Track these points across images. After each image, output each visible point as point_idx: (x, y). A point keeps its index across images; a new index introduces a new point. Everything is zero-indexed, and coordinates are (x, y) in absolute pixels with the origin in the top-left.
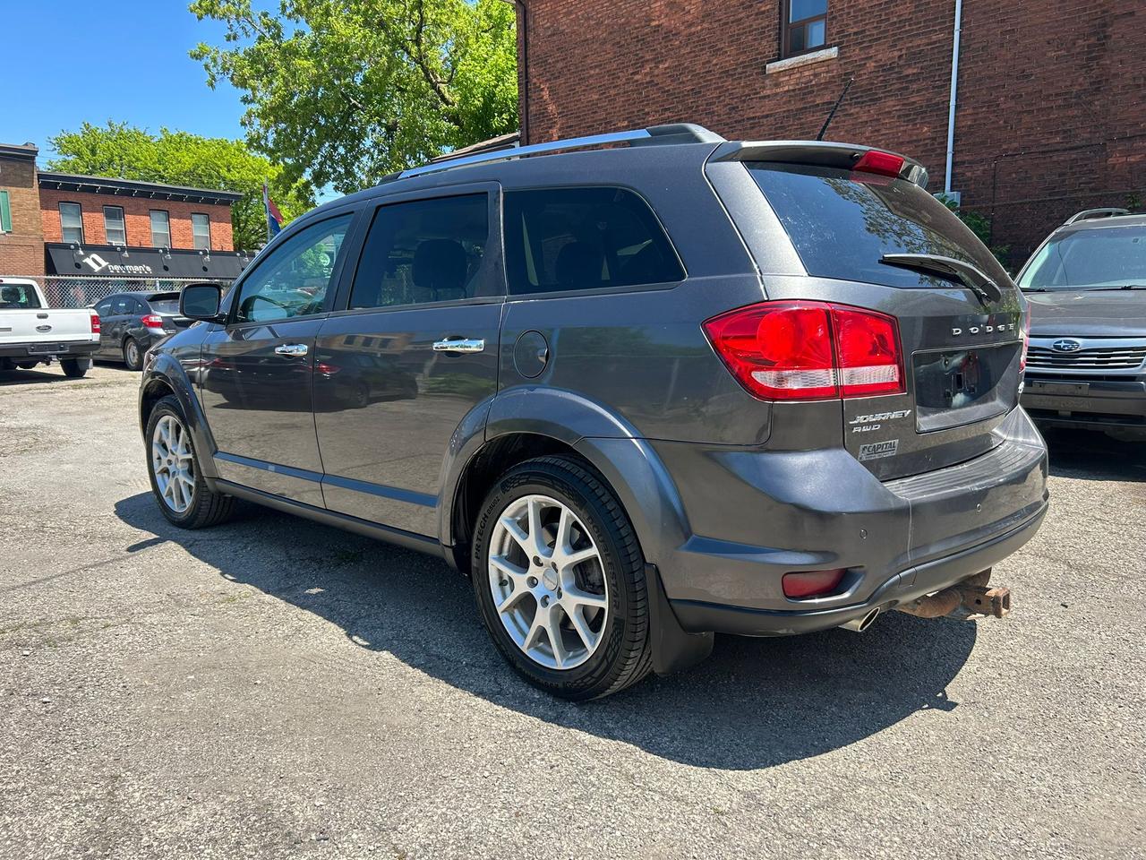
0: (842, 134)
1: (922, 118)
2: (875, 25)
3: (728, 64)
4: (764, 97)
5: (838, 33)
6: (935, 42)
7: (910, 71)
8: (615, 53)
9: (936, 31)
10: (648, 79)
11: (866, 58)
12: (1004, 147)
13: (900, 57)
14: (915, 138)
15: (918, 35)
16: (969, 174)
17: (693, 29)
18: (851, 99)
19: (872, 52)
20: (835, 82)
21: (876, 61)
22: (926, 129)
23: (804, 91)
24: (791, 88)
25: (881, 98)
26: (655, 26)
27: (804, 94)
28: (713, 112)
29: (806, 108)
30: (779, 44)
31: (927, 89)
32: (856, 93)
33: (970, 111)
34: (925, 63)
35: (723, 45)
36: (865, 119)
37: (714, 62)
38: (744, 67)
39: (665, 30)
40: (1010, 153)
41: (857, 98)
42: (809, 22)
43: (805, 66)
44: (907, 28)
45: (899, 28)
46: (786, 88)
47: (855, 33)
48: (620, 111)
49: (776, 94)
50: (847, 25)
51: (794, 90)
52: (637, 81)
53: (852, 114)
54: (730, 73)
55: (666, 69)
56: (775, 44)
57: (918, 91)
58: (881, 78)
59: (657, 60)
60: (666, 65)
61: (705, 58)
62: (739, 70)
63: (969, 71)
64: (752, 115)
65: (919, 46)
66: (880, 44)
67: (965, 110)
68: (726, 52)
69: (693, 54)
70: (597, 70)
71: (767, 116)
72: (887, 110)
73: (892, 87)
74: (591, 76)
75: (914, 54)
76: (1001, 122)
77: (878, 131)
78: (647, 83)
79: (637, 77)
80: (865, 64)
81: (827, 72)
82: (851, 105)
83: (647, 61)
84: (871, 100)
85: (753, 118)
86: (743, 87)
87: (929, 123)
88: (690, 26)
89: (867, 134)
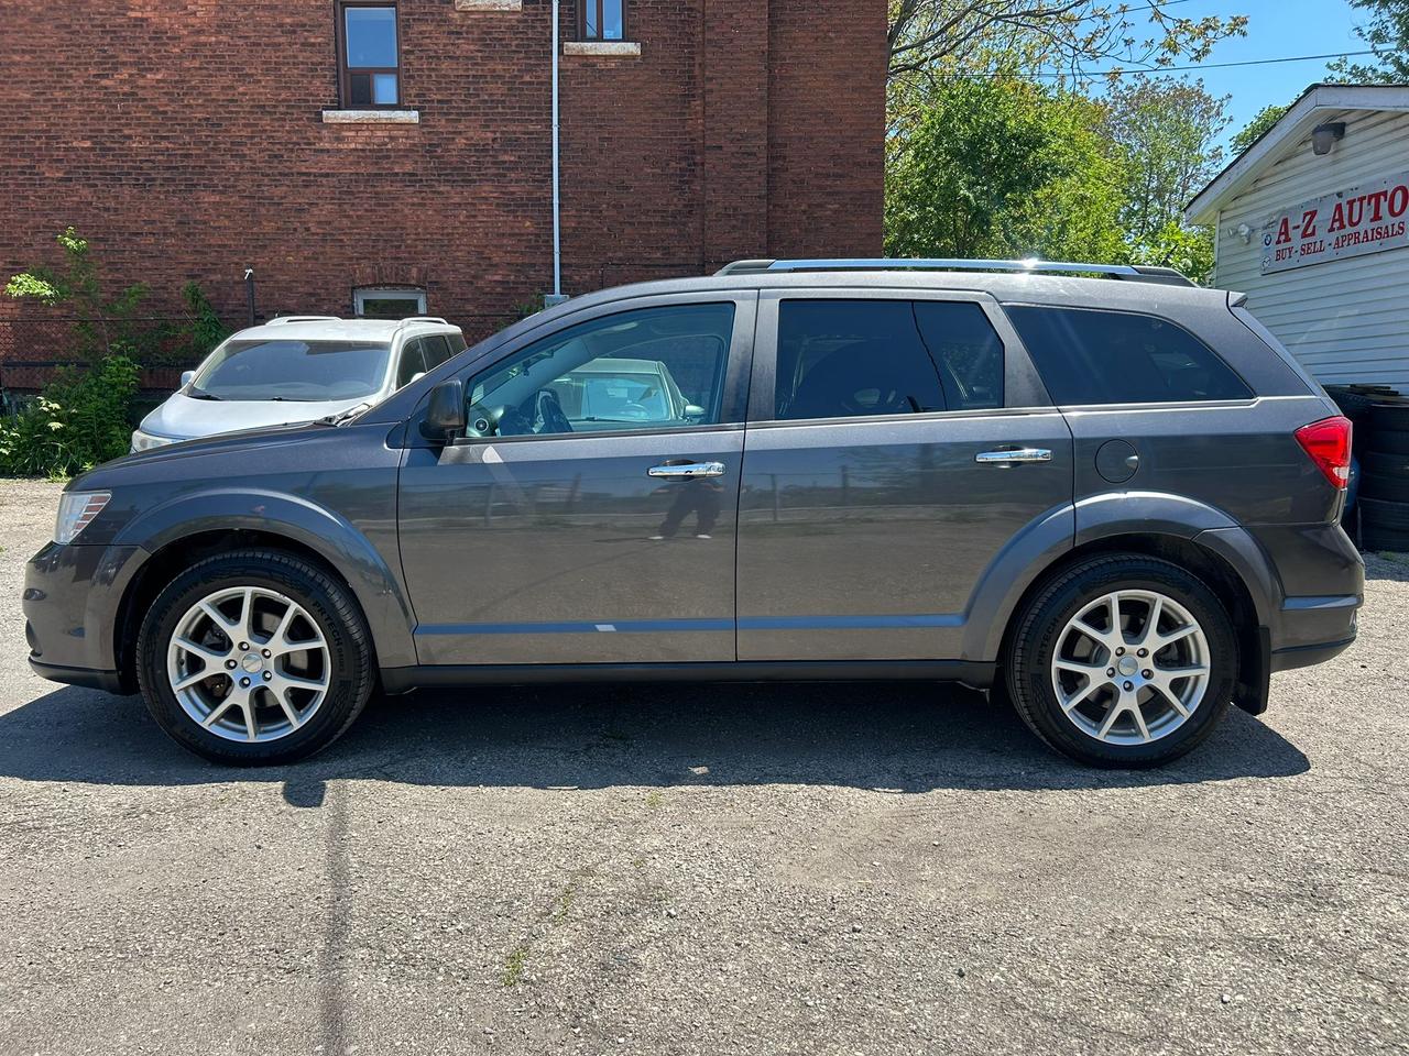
0: (430, 213)
1: (524, 211)
2: (463, 97)
3: (263, 97)
4: (322, 151)
5: (417, 95)
6: (532, 133)
7: (506, 158)
8: (62, 39)
9: (532, 121)
10: (126, 89)
11: (454, 133)
12: (610, 255)
13: (494, 140)
14: (517, 231)
15: (514, 120)
16: (577, 278)
17: (203, 39)
18: (439, 175)
19: (461, 127)
20: (418, 151)
21: (467, 139)
22: (528, 224)
23: (379, 155)
24: (359, 147)
25: (475, 181)
26: (136, 19)
27: (380, 158)
28: (245, 155)
29: (381, 175)
30: (338, 89)
31: (527, 181)
32: (445, 169)
33: (573, 212)
34: (523, 153)
35: (253, 71)
36: (457, 200)
37: (241, 89)
38: (288, 107)
39: (152, 29)
40: (615, 262)
41: (446, 175)
42: (376, 73)
43: (377, 125)
44: (500, 110)
45: (490, 108)
46: (353, 146)
47: (439, 101)
48: (74, 125)
49: (339, 151)
50: (429, 89)
51: (363, 150)
52: (106, 88)
53: (442, 193)
54: (268, 109)
55: (158, 81)
56: (333, 88)
57: (517, 181)
58: (474, 159)
59: (143, 66)
60: (159, 77)
61: (227, 80)
62: (282, 109)
63: (570, 171)
64: (304, 170)
65: (515, 133)
66: (470, 120)
67: (568, 211)
68: (260, 81)
69: (204, 72)
70: (27, 58)
71: (327, 175)
72: (484, 195)
73: (488, 171)
74: (14, 63)
75: (510, 139)
76: (605, 229)
77: (475, 216)
78: (124, 94)
79: (104, 82)
80: (453, 139)
81: (407, 138)
82: (439, 181)
83: (124, 64)
84: (463, 181)
85: (309, 174)
86: (288, 132)
87: (532, 217)
88: (199, 32)
89: (462, 218)
